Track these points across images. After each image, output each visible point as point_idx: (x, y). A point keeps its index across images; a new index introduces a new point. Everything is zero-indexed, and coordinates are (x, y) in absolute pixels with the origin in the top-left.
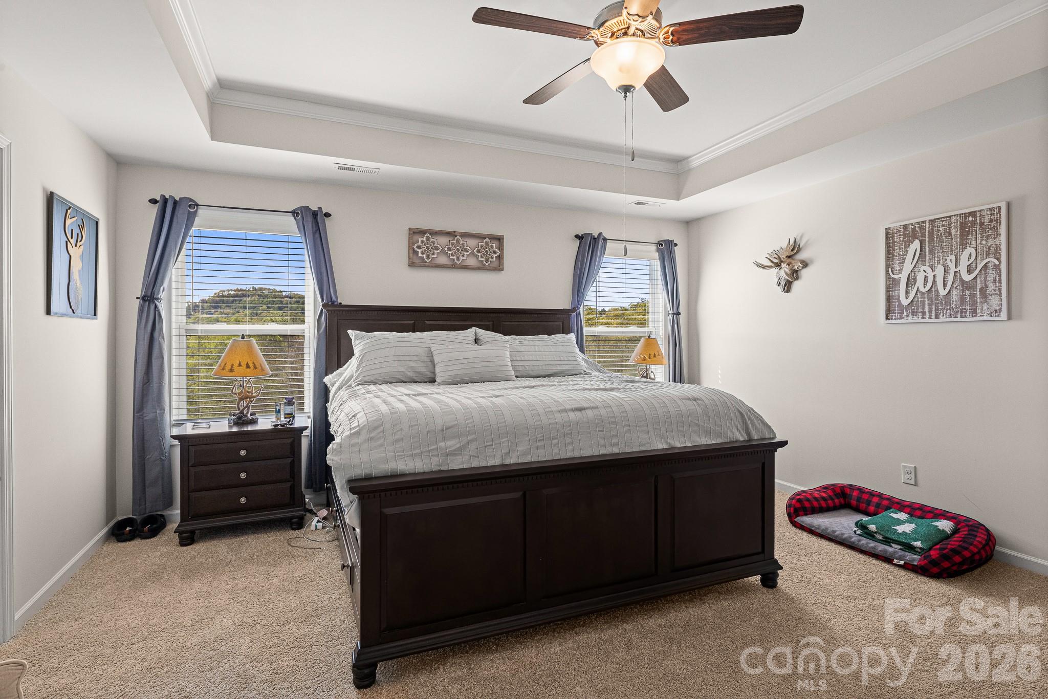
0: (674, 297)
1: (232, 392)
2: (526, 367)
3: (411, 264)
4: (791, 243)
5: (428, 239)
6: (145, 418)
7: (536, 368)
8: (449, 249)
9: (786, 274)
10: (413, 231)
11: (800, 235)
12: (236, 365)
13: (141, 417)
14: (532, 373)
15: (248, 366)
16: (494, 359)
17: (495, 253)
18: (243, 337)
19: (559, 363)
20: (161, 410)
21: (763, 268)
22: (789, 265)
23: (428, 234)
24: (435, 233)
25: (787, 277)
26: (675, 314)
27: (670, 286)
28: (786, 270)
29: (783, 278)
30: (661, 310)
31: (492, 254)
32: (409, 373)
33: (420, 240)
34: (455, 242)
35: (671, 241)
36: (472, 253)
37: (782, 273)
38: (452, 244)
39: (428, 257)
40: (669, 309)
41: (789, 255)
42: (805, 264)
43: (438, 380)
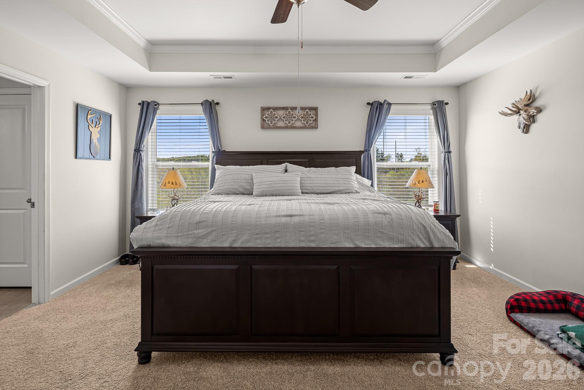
0: (445, 140)
1: (169, 196)
2: (314, 187)
3: (263, 127)
4: (528, 94)
5: (271, 112)
6: (135, 207)
7: (320, 188)
8: (284, 118)
9: (524, 119)
10: (263, 108)
11: (535, 88)
12: (167, 183)
13: (133, 206)
14: (317, 191)
15: (172, 184)
16: (287, 182)
17: (312, 117)
18: (173, 169)
19: (338, 185)
20: (141, 203)
21: (505, 115)
22: (525, 112)
23: (271, 110)
24: (276, 109)
25: (525, 121)
26: (446, 152)
27: (442, 133)
28: (524, 116)
29: (522, 122)
30: (436, 150)
31: (310, 119)
32: (240, 189)
33: (267, 113)
34: (287, 113)
35: (442, 101)
36: (298, 118)
37: (521, 119)
38: (286, 114)
39: (271, 123)
40: (442, 149)
41: (526, 104)
42: (539, 110)
43: (254, 193)
